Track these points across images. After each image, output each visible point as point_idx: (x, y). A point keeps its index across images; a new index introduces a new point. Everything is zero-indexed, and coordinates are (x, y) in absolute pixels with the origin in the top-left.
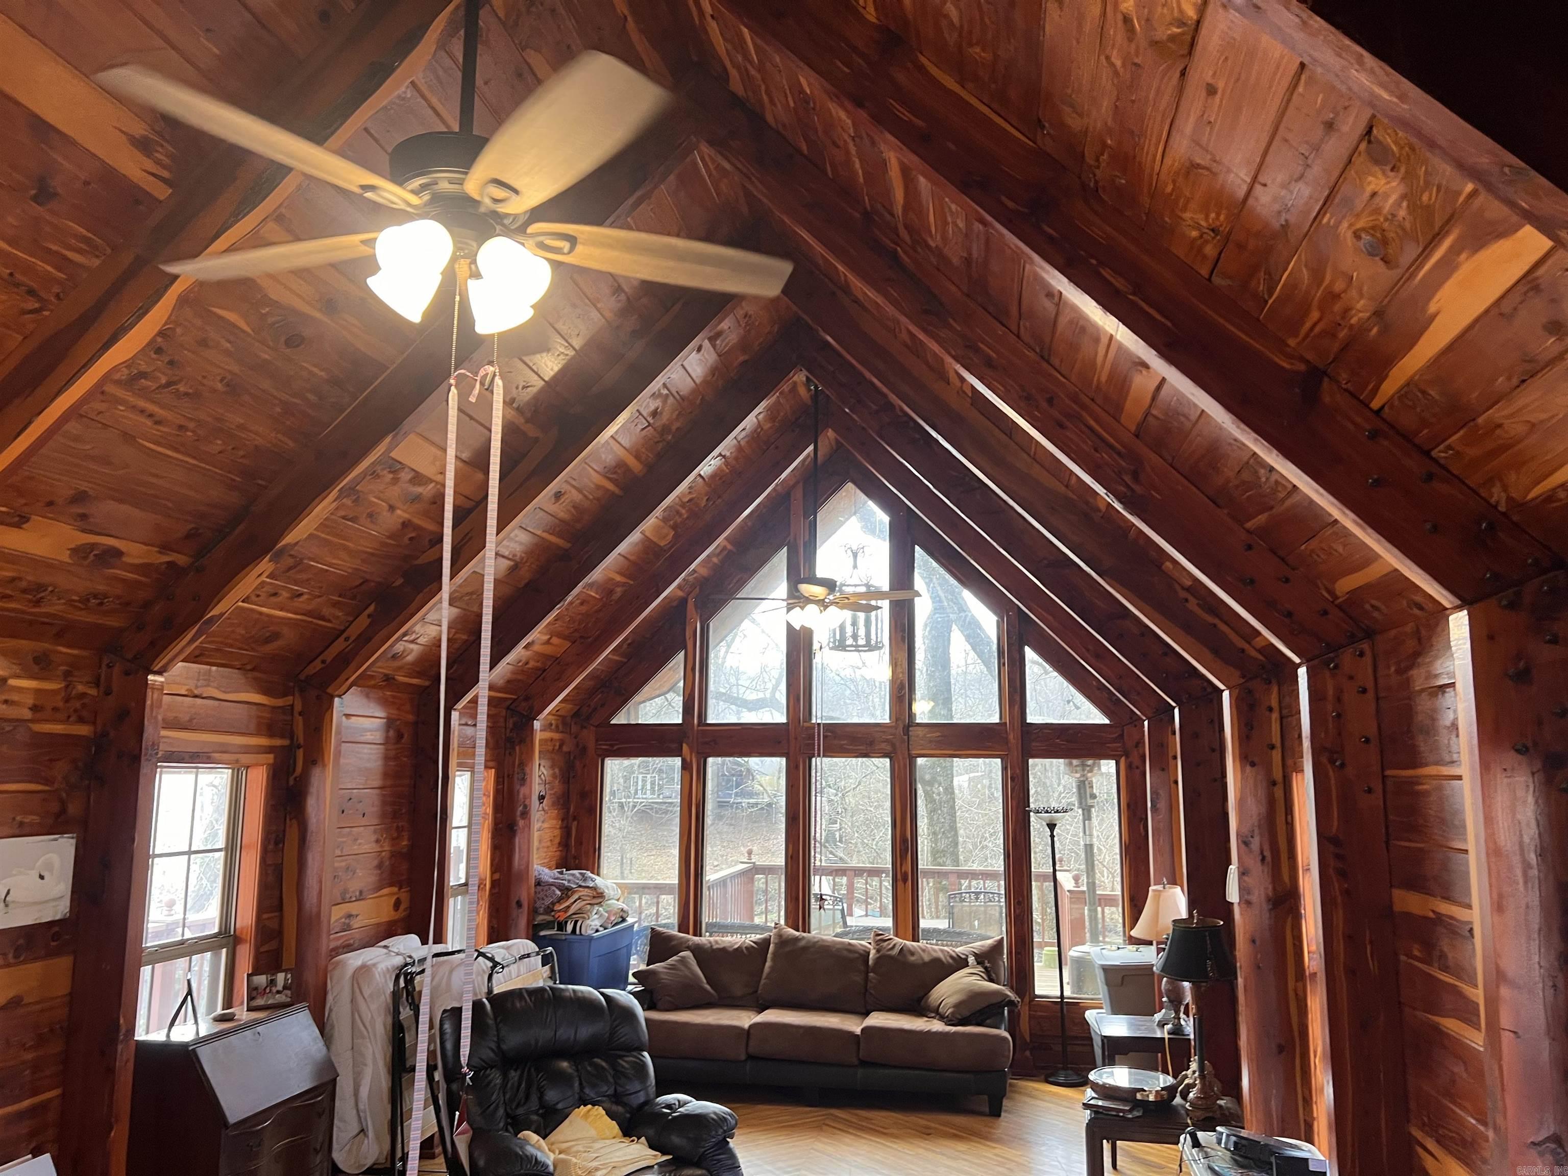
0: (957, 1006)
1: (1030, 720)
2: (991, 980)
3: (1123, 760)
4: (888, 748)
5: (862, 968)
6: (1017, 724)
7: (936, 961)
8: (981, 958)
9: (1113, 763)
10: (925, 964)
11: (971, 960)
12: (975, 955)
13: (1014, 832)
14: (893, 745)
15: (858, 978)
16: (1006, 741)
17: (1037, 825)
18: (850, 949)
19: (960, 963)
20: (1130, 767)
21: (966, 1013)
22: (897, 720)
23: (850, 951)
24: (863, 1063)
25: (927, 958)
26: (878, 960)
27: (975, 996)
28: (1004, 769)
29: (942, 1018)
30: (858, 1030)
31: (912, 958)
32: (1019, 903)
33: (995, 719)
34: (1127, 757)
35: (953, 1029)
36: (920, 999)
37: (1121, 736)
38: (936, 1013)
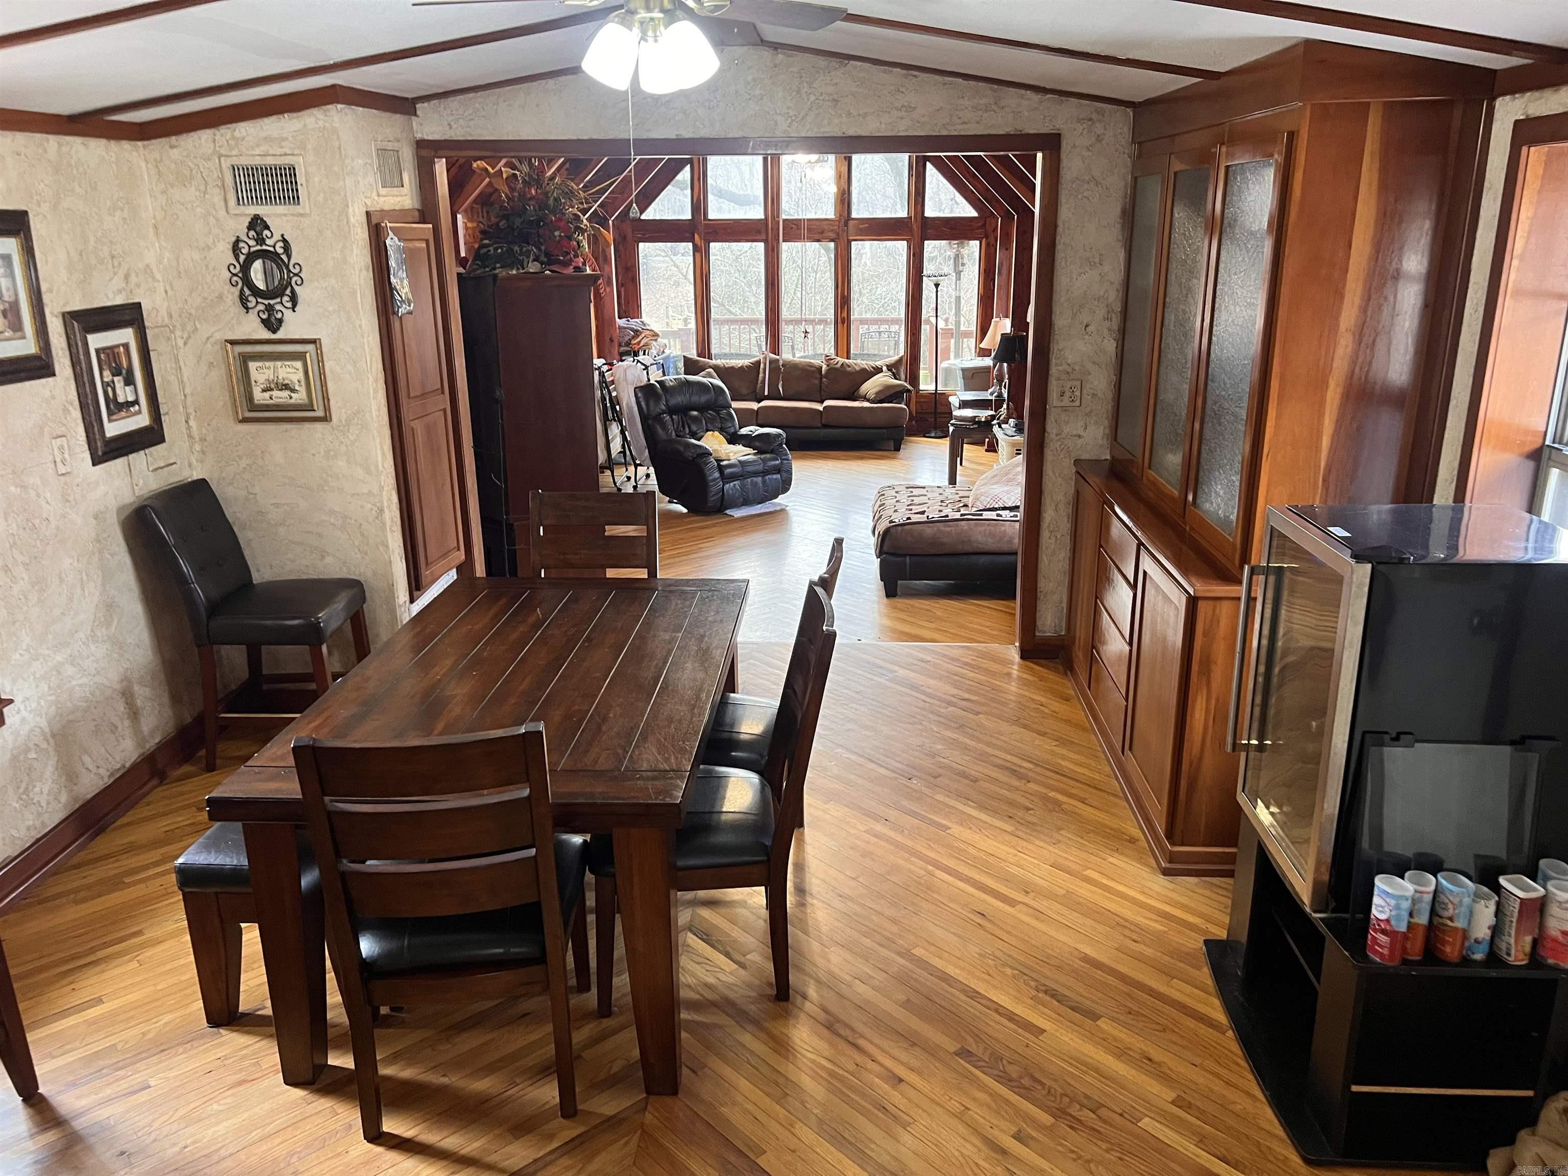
0: (877, 393)
1: (927, 214)
2: (896, 378)
3: (984, 240)
4: (832, 235)
5: (818, 376)
6: (919, 218)
7: (864, 370)
8: (889, 367)
9: (978, 242)
10: (857, 372)
11: (885, 368)
12: (887, 366)
13: (913, 289)
14: (838, 235)
15: (817, 382)
16: (911, 230)
17: (928, 286)
18: (811, 365)
19: (878, 370)
20: (988, 245)
21: (882, 397)
22: (841, 215)
23: (811, 366)
24: (825, 426)
25: (857, 368)
26: (828, 371)
27: (888, 387)
28: (909, 248)
29: (868, 400)
30: (821, 409)
31: (849, 369)
32: (913, 334)
33: (904, 214)
34: (987, 238)
35: (875, 405)
36: (854, 393)
37: (984, 225)
38: (865, 398)
